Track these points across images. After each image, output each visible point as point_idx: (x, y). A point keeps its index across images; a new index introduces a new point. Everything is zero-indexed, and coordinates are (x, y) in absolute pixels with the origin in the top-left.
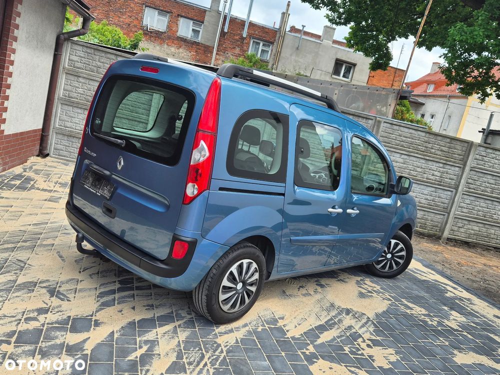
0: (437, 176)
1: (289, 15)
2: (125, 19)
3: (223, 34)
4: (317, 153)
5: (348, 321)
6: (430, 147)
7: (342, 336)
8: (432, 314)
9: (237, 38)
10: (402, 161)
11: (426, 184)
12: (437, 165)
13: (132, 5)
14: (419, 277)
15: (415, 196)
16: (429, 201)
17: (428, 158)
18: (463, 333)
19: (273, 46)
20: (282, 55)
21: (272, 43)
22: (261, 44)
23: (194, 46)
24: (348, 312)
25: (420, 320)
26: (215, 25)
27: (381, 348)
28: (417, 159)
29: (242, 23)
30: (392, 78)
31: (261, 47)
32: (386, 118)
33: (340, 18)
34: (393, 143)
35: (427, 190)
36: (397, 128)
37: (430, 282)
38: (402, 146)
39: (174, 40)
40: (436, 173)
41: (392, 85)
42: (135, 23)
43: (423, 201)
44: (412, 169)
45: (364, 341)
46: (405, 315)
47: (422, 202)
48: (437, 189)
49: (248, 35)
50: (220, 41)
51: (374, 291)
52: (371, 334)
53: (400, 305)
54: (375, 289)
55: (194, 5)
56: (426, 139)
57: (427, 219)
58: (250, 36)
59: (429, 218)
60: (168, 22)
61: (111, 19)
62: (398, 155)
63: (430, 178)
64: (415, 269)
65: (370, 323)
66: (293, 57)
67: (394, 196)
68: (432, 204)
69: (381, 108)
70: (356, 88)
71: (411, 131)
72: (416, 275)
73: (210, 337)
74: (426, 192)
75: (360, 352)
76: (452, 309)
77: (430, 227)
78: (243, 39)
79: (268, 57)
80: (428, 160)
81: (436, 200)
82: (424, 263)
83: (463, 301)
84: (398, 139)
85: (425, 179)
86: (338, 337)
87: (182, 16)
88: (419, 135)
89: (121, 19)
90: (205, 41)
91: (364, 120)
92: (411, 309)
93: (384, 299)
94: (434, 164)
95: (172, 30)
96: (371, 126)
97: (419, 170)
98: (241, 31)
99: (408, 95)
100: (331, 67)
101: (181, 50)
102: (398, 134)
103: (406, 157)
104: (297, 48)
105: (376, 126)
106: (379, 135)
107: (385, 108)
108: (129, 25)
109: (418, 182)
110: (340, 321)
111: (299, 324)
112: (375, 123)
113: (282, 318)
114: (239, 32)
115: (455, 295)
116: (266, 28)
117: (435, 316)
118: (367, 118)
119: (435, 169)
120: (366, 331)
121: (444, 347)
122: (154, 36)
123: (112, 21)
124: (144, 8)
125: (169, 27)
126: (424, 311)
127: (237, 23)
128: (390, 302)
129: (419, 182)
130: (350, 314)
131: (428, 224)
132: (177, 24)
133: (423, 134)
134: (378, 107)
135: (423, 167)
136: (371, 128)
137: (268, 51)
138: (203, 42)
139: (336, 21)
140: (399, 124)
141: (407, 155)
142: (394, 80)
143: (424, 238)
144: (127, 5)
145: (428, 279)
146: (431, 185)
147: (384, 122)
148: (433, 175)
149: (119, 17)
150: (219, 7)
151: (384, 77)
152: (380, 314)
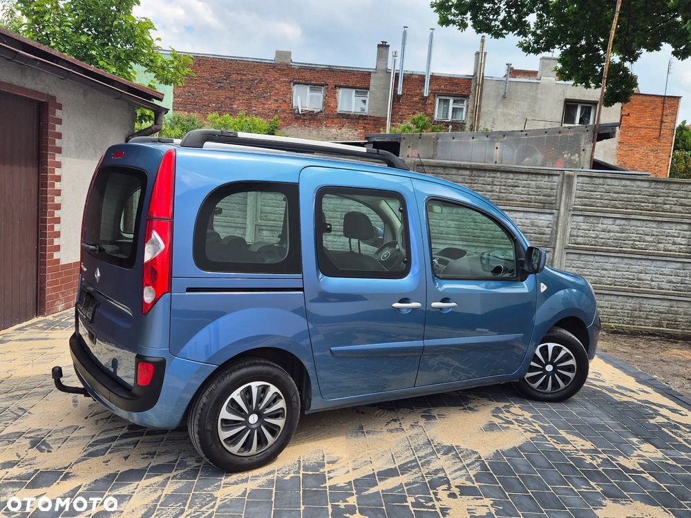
0: (681, 244)
1: (485, 54)
2: (270, 104)
3: (396, 98)
4: (481, 235)
5: (441, 462)
6: (661, 201)
7: (414, 483)
8: (600, 450)
9: (416, 99)
10: (617, 228)
11: (664, 258)
12: (679, 227)
13: (277, 86)
14: (617, 397)
15: (649, 278)
16: (674, 285)
17: (659, 219)
18: (643, 475)
19: (468, 101)
20: (482, 110)
21: (467, 97)
22: (451, 101)
23: (360, 121)
24: (449, 449)
25: (572, 459)
26: (384, 88)
27: (472, 497)
28: (642, 223)
29: (422, 79)
30: (661, 112)
31: (451, 105)
32: (580, 169)
33: (537, 42)
34: (598, 205)
35: (668, 268)
36: (601, 181)
37: (632, 403)
38: (614, 207)
39: (333, 118)
40: (679, 240)
41: (662, 122)
42: (284, 107)
43: (666, 286)
44: (637, 239)
45: (449, 489)
46: (550, 453)
47: (664, 287)
48: (686, 264)
49: (431, 93)
50: (393, 108)
51: (516, 420)
52: (469, 479)
53: (549, 439)
54: (521, 418)
55: (354, 69)
56: (652, 190)
57: (676, 313)
58: (434, 93)
59: (681, 310)
60: (324, 98)
61: (254, 108)
62: (610, 221)
63: (670, 248)
64: (618, 387)
65: (477, 464)
66: (500, 110)
67: (531, 277)
68: (682, 288)
69: (571, 156)
70: (526, 135)
71: (624, 182)
72: (612, 395)
73: (209, 489)
74: (666, 271)
75: (430, 504)
76: (647, 440)
77: (685, 324)
78: (425, 99)
79: (462, 116)
80: (662, 222)
81: (687, 282)
82: (642, 377)
83: (678, 428)
84: (605, 198)
85: (662, 252)
86: (407, 485)
87: (340, 87)
88: (638, 187)
89: (266, 106)
90: (374, 112)
91: (546, 178)
92: (567, 442)
93: (526, 431)
94: (673, 226)
95: (329, 106)
96: (558, 185)
97: (648, 238)
98: (420, 90)
99: (611, 131)
100: (558, 113)
101: (344, 130)
102: (604, 190)
103: (623, 222)
104: (504, 97)
105: (565, 184)
106: (574, 195)
107: (577, 155)
108: (276, 111)
109: (650, 258)
110: (428, 462)
111: (354, 469)
112: (563, 179)
113: (333, 462)
114: (418, 91)
115: (666, 421)
116: (455, 78)
117: (604, 452)
118: (549, 175)
119: (676, 235)
120: (461, 476)
121: (590, 496)
122: (308, 119)
123: (255, 110)
124: (292, 86)
125: (325, 104)
126: (588, 445)
127: (414, 81)
128: (534, 435)
129: (653, 258)
130: (450, 455)
131: (680, 320)
132: (335, 98)
133: (646, 184)
134: (566, 156)
135: (656, 234)
136: (559, 187)
137: (463, 109)
138: (372, 115)
139: (533, 47)
140: (601, 175)
141: (624, 219)
142: (663, 115)
143: (676, 343)
144: (271, 87)
145: (631, 400)
146: (674, 259)
147: (578, 176)
148: (674, 243)
149: (263, 104)
150: (387, 64)
151: (645, 112)
152: (503, 452)
